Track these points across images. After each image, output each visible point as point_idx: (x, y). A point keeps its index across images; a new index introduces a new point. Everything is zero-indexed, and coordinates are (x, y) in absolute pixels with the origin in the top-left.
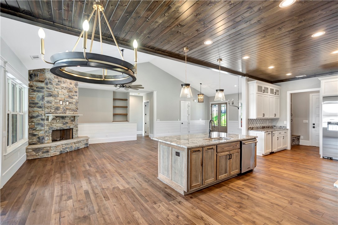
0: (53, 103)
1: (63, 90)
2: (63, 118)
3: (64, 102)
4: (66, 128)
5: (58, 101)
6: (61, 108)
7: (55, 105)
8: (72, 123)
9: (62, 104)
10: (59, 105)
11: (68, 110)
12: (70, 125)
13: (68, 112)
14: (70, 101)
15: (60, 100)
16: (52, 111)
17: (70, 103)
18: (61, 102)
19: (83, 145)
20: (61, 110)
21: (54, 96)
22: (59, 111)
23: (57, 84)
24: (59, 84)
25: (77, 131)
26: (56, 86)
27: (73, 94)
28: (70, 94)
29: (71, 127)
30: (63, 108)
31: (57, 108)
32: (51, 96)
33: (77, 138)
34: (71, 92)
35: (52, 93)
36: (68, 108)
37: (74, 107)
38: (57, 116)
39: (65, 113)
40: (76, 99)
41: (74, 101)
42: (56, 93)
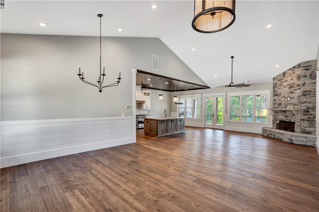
0: (277, 101)
1: (285, 88)
2: (285, 112)
3: (286, 98)
4: (286, 121)
5: (281, 98)
6: (283, 103)
7: (278, 102)
8: (293, 117)
9: (284, 100)
10: (281, 101)
11: (289, 105)
12: (291, 118)
13: (288, 107)
14: (291, 97)
15: (282, 97)
16: (276, 106)
17: (291, 98)
18: (283, 99)
19: (286, 138)
20: (283, 106)
21: (278, 95)
22: (281, 106)
23: (280, 86)
24: (281, 85)
25: (300, 125)
26: (280, 87)
27: (295, 88)
28: (292, 89)
29: (292, 120)
30: (284, 103)
31: (280, 104)
32: (276, 95)
33: (299, 132)
34: (293, 87)
35: (276, 93)
36: (289, 103)
37: (295, 101)
38: (280, 110)
39: (286, 107)
40: (298, 93)
41: (295, 96)
42: (279, 93)
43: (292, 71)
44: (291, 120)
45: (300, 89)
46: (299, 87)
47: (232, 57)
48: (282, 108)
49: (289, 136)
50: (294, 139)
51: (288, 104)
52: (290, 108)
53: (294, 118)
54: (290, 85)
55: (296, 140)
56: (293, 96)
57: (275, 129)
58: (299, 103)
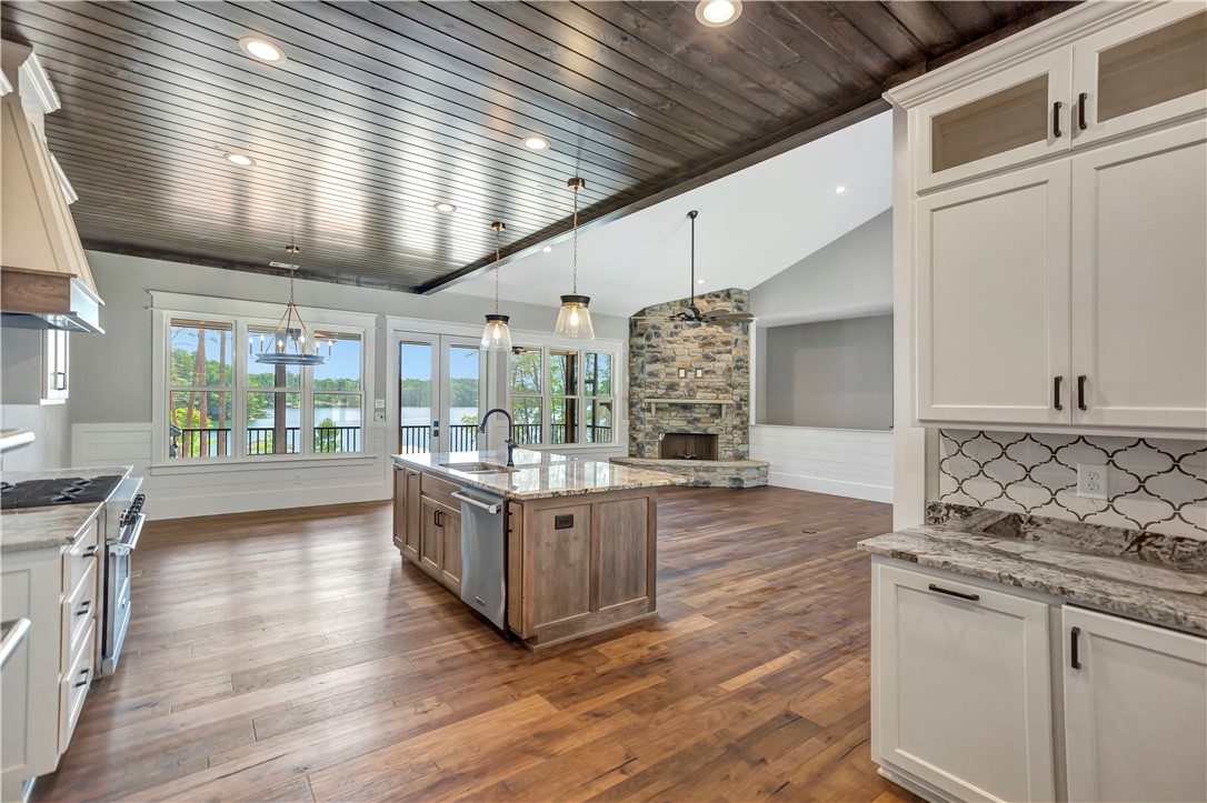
0: (662, 376)
1: (688, 345)
2: (686, 407)
3: (690, 371)
4: (694, 432)
5: (676, 369)
6: (682, 384)
7: (667, 380)
8: (714, 422)
9: (686, 377)
10: (675, 379)
11: (701, 390)
12: (707, 425)
13: (700, 395)
14: (707, 369)
15: (680, 369)
16: (660, 392)
17: (707, 372)
18: (682, 372)
19: (724, 479)
20: (682, 390)
21: (664, 360)
22: (676, 393)
23: (672, 334)
24: (676, 334)
25: (729, 442)
26: (670, 339)
27: (715, 350)
28: (708, 350)
29: (710, 431)
30: (687, 385)
31: (672, 387)
32: (658, 360)
33: (728, 459)
34: (711, 344)
35: (659, 355)
36: (701, 384)
37: (719, 381)
38: (671, 405)
39: (692, 396)
40: (727, 361)
41: (720, 368)
42: (669, 353)
43: (708, 302)
44: (706, 430)
45: (730, 352)
46: (728, 348)
47: (692, 215)
48: (680, 397)
49: (733, 471)
50: (744, 478)
51: (699, 387)
52: (702, 397)
53: (717, 424)
54: (705, 338)
55: (748, 479)
56: (712, 368)
57: (655, 458)
58: (730, 385)
